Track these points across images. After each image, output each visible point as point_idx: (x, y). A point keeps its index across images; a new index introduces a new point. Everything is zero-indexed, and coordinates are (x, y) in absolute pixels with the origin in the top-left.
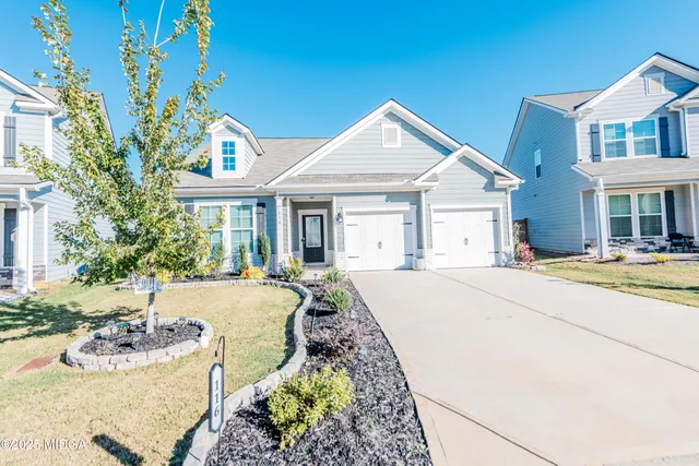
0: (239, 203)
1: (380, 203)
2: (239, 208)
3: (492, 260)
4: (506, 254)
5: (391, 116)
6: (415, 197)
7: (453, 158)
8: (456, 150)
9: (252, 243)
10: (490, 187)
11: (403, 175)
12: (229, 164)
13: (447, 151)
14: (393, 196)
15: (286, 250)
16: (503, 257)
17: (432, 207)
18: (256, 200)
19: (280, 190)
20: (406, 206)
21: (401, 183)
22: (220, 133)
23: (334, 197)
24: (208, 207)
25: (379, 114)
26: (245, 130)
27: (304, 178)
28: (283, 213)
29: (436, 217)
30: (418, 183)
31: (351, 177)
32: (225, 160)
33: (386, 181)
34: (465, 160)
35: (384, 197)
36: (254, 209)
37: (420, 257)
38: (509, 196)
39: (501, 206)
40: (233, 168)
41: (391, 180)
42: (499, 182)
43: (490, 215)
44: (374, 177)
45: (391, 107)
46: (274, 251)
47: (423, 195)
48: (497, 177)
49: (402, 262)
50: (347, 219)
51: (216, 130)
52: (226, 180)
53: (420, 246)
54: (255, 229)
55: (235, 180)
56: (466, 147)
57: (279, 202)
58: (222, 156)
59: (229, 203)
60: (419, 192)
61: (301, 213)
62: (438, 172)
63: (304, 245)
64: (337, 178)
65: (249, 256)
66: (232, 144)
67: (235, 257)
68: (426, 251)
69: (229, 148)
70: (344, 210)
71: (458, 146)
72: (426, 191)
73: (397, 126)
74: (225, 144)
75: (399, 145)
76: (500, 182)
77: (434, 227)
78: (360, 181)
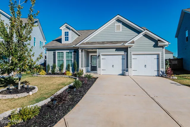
0: (68, 51)
1: (113, 51)
2: (68, 53)
3: (156, 73)
4: (161, 71)
5: (118, 21)
6: (126, 49)
7: (141, 35)
8: (142, 31)
9: (72, 64)
10: (156, 46)
11: (120, 42)
12: (67, 39)
13: (139, 32)
14: (118, 49)
15: (82, 67)
16: (161, 73)
17: (132, 53)
18: (73, 50)
19: (80, 47)
20: (122, 53)
21: (121, 45)
22: (64, 30)
23: (98, 49)
24: (60, 52)
25: (113, 20)
26: (71, 28)
27: (87, 43)
28: (82, 55)
29: (133, 57)
30: (126, 44)
31: (103, 43)
32: (66, 38)
33: (115, 44)
34: (146, 36)
35: (115, 49)
36: (73, 53)
37: (127, 71)
38: (164, 49)
39: (160, 53)
40: (68, 40)
41: (117, 43)
42: (160, 44)
43: (156, 56)
44: (112, 42)
45: (118, 17)
46: (78, 67)
47: (129, 49)
48: (159, 42)
49: (121, 73)
50: (102, 57)
51: (63, 28)
52: (65, 44)
53: (127, 67)
54: (73, 59)
55: (68, 44)
56: (146, 31)
57: (80, 51)
58: (64, 36)
59: (65, 52)
60: (128, 48)
61: (90, 54)
62: (135, 40)
63: (91, 65)
64: (98, 43)
65: (71, 68)
66: (68, 32)
67: (67, 68)
68: (129, 69)
69: (67, 34)
70: (101, 54)
71: (143, 30)
72: (130, 47)
73: (120, 24)
74: (65, 33)
75: (121, 30)
77: (133, 60)
78: (106, 44)
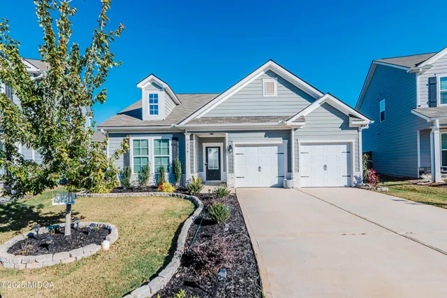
0: (160, 138)
1: (260, 138)
2: (160, 141)
3: (345, 181)
4: (356, 177)
5: (271, 73)
6: (286, 134)
7: (317, 104)
8: (319, 97)
9: (169, 166)
10: (345, 126)
11: (276, 118)
12: (154, 110)
13: (312, 99)
14: (270, 133)
15: (192, 172)
16: (354, 179)
17: (299, 142)
18: (171, 136)
19: (188, 128)
20: (279, 141)
21: (277, 123)
22: (147, 89)
23: (227, 134)
24: (139, 140)
25: (260, 72)
26: (165, 86)
27: (205, 120)
28: (190, 145)
29: (302, 148)
30: (289, 123)
31: (239, 119)
32: (151, 107)
33: (265, 122)
34: (326, 106)
35: (264, 134)
36: (170, 142)
37: (290, 178)
38: (360, 133)
39: (353, 141)
40: (156, 113)
41: (268, 121)
43: (344, 148)
44: (257, 119)
45: (269, 66)
46: (184, 172)
47: (293, 132)
48: (351, 119)
49: (276, 182)
50: (236, 150)
51: (145, 86)
52: (152, 121)
53: (290, 170)
54: (171, 156)
55: (159, 121)
56: (327, 96)
57: (187, 137)
58: (149, 104)
59: (151, 139)
60: (290, 130)
61: (205, 145)
62: (305, 115)
63: (207, 168)
64: (229, 119)
65: (166, 175)
66: (156, 96)
67: (157, 176)
68: (294, 174)
69: (153, 98)
70: (234, 143)
71: (321, 95)
72: (295, 129)
73: (275, 81)
74: (151, 96)
75: (276, 94)
76: (354, 123)
77: (301, 156)
78: (246, 121)
